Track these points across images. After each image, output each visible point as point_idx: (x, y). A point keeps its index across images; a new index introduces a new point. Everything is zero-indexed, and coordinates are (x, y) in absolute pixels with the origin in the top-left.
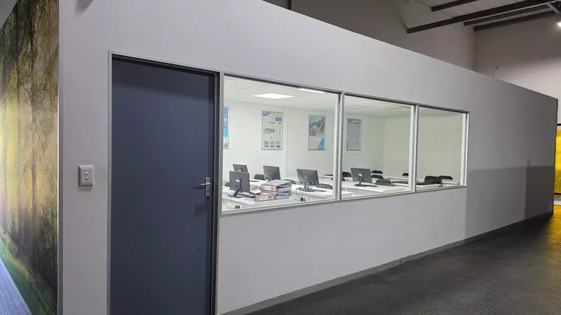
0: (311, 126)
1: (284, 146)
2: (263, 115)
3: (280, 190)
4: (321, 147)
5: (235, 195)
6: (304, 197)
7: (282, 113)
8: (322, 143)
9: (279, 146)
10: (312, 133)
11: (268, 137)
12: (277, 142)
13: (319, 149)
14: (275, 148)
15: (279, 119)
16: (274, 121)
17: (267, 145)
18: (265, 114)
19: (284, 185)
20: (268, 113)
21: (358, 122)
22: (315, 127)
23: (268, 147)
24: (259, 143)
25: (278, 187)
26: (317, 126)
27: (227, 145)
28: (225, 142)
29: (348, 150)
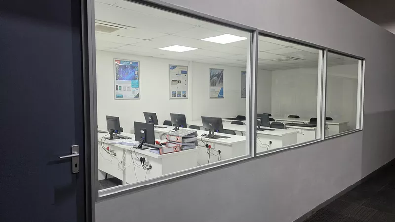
0: (212, 77)
1: (189, 95)
2: (171, 68)
3: (186, 140)
4: (221, 95)
5: (140, 147)
6: (209, 144)
7: (187, 66)
8: (221, 92)
9: (185, 96)
10: (213, 84)
11: (175, 88)
12: (183, 92)
13: (219, 97)
14: (182, 97)
15: (184, 72)
16: (180, 73)
17: (174, 95)
18: (173, 67)
19: (190, 135)
20: (175, 67)
22: (215, 78)
23: (175, 96)
24: (167, 94)
25: (184, 138)
26: (217, 78)
27: (138, 96)
28: (136, 93)
29: (242, 98)
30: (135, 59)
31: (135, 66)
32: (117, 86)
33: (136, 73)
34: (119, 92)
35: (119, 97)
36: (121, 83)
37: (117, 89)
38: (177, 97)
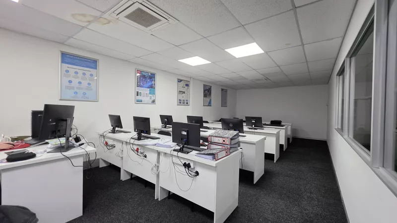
0: (204, 91)
1: (191, 103)
2: (178, 82)
5: (182, 150)
7: (189, 81)
8: (210, 102)
9: (187, 103)
10: (205, 96)
11: (182, 97)
12: (187, 100)
13: (209, 106)
14: (185, 104)
15: (187, 85)
16: (185, 86)
17: (180, 102)
18: (180, 81)
19: (235, 135)
21: (226, 91)
24: (176, 101)
25: (231, 139)
26: (207, 92)
27: (154, 102)
28: (153, 99)
29: (222, 106)
30: (153, 71)
31: (152, 77)
32: (138, 92)
33: (153, 82)
34: (139, 98)
35: (139, 101)
36: (140, 90)
37: (137, 95)
38: (182, 104)
